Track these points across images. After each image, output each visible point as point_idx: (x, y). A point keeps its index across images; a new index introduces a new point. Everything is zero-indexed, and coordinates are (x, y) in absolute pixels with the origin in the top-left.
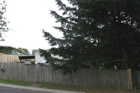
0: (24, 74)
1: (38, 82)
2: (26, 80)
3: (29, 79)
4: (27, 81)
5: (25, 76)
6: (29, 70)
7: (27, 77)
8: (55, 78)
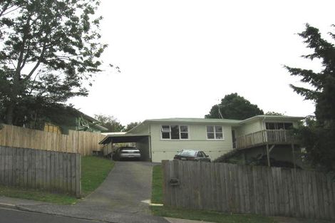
0: (236, 193)
1: (280, 215)
2: (245, 209)
3: (252, 204)
4: (249, 212)
5: (242, 197)
6: (253, 182)
7: (247, 200)
8: (326, 204)
